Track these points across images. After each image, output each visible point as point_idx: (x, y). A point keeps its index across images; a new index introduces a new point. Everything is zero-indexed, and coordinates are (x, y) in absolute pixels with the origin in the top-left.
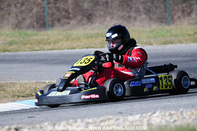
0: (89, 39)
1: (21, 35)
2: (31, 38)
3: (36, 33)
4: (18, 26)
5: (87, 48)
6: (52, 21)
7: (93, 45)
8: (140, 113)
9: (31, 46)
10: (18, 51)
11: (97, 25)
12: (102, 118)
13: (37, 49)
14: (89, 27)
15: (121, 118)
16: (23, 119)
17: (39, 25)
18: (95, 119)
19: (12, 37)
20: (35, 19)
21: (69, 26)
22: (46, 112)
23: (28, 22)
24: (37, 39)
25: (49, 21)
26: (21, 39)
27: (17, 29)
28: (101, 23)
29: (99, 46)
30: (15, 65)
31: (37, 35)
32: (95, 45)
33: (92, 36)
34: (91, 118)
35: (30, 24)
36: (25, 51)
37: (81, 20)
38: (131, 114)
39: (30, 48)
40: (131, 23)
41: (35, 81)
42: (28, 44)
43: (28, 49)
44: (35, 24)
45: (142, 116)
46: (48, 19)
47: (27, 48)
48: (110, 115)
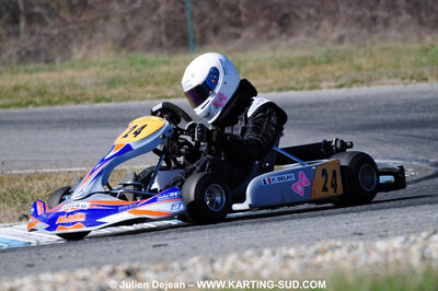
0: (285, 70)
1: (132, 64)
2: (156, 69)
3: (166, 58)
4: (126, 44)
5: (280, 90)
6: (202, 31)
7: (292, 84)
8: (401, 234)
9: (156, 89)
10: (128, 99)
11: (301, 38)
12: (318, 246)
13: (169, 94)
14: (284, 44)
15: (361, 244)
16: (143, 250)
17: (172, 41)
18: (303, 248)
19: (115, 68)
20: (163, 27)
21: (238, 42)
22: (192, 233)
23: (148, 34)
24: (169, 73)
25: (195, 33)
26: (134, 73)
27: (124, 52)
28: (309, 34)
29: (307, 85)
31: (168, 63)
32: (298, 83)
33: (291, 64)
34: (292, 245)
35: (153, 39)
36: (143, 99)
37: (266, 29)
38: (381, 237)
39: (153, 93)
40: (376, 32)
42: (148, 83)
43: (149, 96)
44: (164, 39)
45: (407, 240)
46: (192, 28)
47: (148, 92)
48: (336, 238)
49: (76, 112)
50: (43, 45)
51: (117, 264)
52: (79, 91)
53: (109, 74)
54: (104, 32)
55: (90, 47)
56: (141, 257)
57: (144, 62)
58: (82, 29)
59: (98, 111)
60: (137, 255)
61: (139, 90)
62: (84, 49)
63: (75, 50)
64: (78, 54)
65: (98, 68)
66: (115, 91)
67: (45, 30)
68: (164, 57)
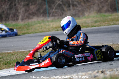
1: (101, 16)
2: (108, 17)
4: (99, 11)
9: (108, 23)
10: (101, 26)
13: (112, 24)
16: (106, 66)
17: (112, 10)
23: (105, 8)
24: (111, 18)
26: (102, 19)
27: (99, 13)
30: (99, 35)
31: (111, 16)
36: (104, 26)
39: (107, 24)
41: (112, 43)
42: (106, 21)
43: (106, 25)
44: (110, 9)
47: (106, 24)
49: (86, 30)
50: (77, 12)
51: (99, 70)
52: (87, 24)
53: (95, 19)
54: (93, 8)
55: (90, 12)
56: (106, 68)
57: (104, 16)
58: (87, 8)
59: (92, 29)
60: (104, 68)
61: (103, 23)
62: (88, 13)
63: (85, 13)
64: (86, 14)
65: (92, 18)
66: (97, 24)
67: (77, 8)
68: (110, 14)
